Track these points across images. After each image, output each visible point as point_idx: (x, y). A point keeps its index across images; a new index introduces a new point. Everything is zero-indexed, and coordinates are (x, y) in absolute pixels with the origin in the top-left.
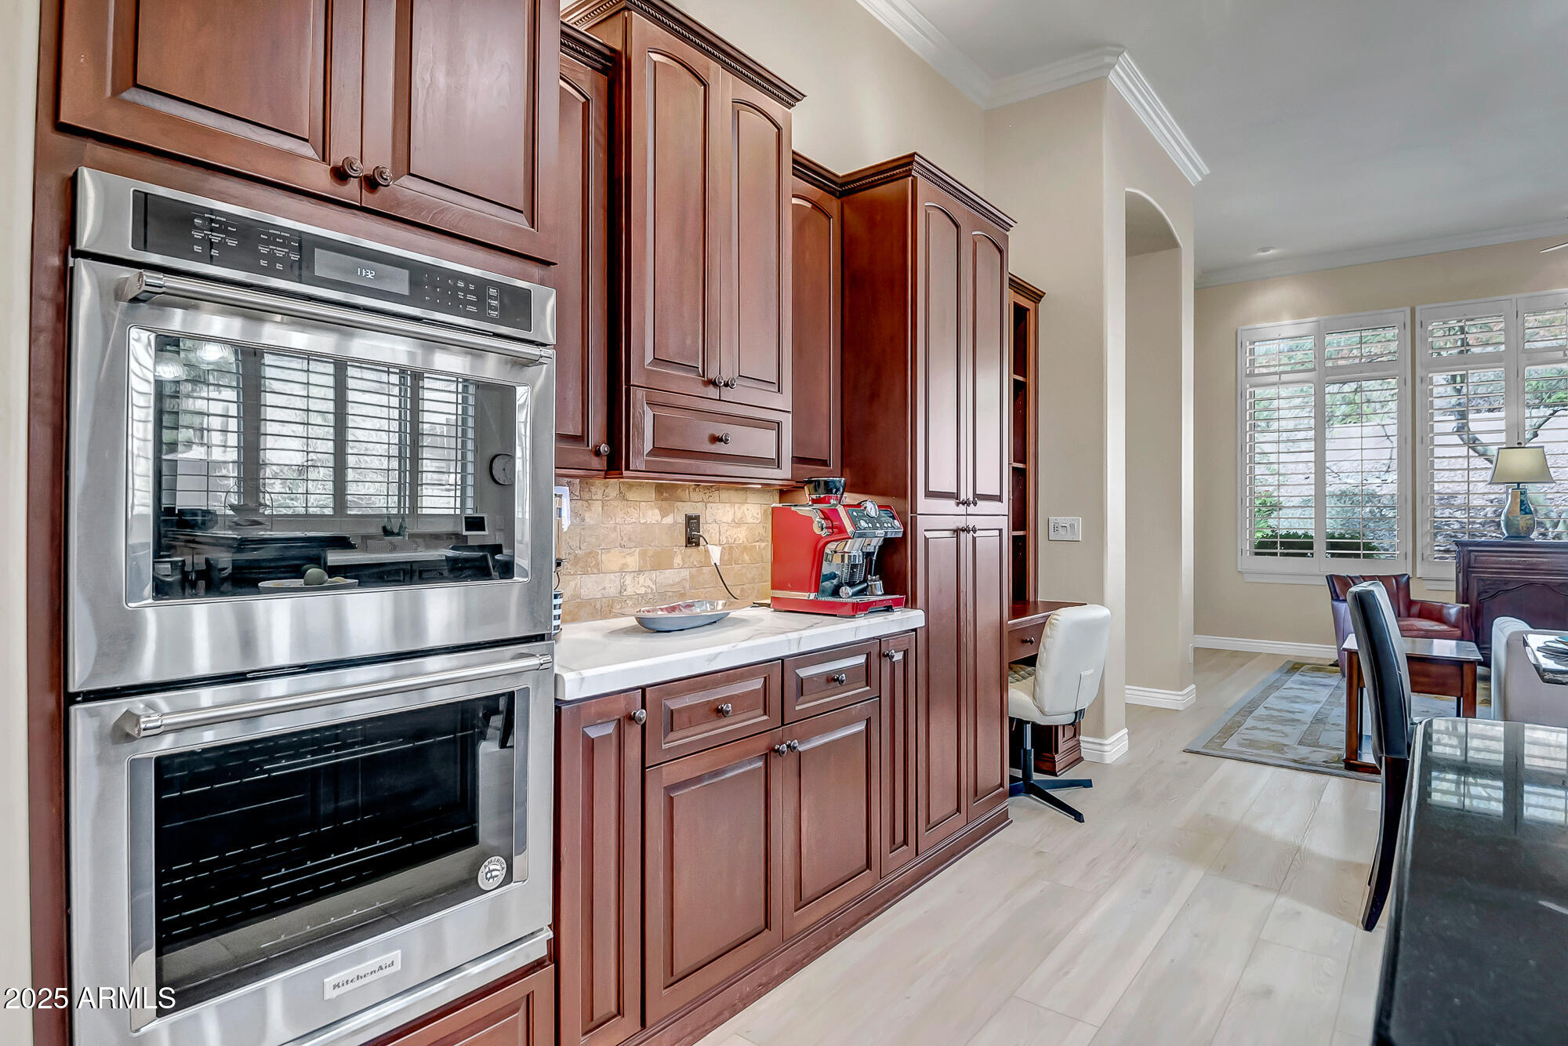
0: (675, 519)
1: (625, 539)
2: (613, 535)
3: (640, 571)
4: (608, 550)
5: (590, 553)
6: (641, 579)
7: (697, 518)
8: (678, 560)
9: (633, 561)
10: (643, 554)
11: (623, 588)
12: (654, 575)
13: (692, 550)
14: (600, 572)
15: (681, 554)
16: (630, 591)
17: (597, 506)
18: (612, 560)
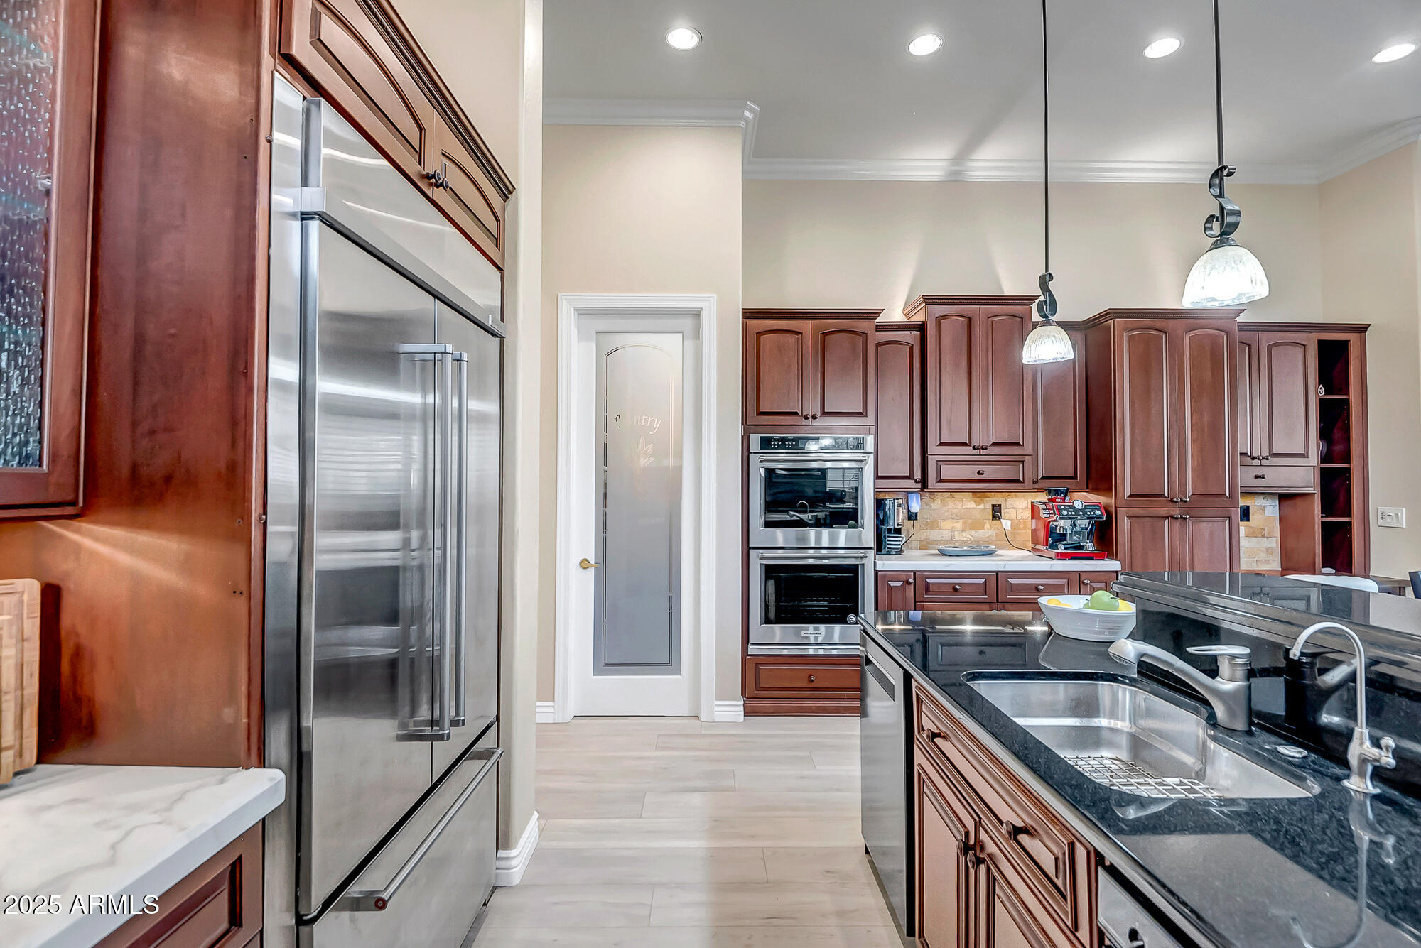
0: (986, 506)
1: (954, 515)
2: (947, 514)
3: (963, 531)
4: (944, 520)
5: (934, 521)
6: (964, 534)
7: (1000, 506)
8: (987, 526)
9: (959, 525)
10: (965, 523)
11: (953, 537)
12: (971, 532)
13: (995, 522)
14: (940, 529)
15: (989, 523)
16: (957, 539)
17: (938, 501)
18: (947, 524)
